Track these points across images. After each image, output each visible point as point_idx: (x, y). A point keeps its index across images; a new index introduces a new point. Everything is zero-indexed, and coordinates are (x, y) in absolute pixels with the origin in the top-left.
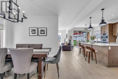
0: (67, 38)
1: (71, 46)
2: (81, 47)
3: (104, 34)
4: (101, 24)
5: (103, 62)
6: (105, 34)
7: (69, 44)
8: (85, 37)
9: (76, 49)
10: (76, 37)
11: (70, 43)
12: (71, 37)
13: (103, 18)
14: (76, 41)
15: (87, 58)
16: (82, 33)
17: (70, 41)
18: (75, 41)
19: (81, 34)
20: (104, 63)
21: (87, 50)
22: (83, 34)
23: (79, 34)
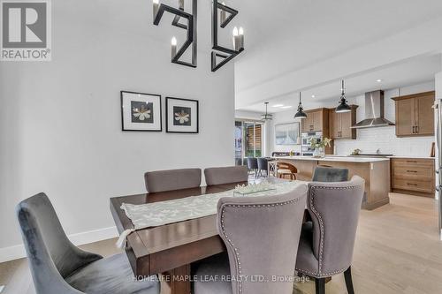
3: (310, 134)
6: (314, 134)
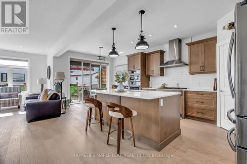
0: (49, 78)
1: (64, 100)
2: (92, 105)
4: (139, 44)
5: (148, 139)
7: (55, 97)
8: (97, 77)
9: (78, 108)
10: (77, 77)
11: (60, 94)
12: (61, 76)
13: (142, 31)
14: (76, 85)
15: (113, 139)
16: (90, 67)
17: (59, 86)
18: (74, 85)
19: (89, 70)
20: (152, 140)
21: (111, 114)
22: (93, 71)
23: (84, 69)
